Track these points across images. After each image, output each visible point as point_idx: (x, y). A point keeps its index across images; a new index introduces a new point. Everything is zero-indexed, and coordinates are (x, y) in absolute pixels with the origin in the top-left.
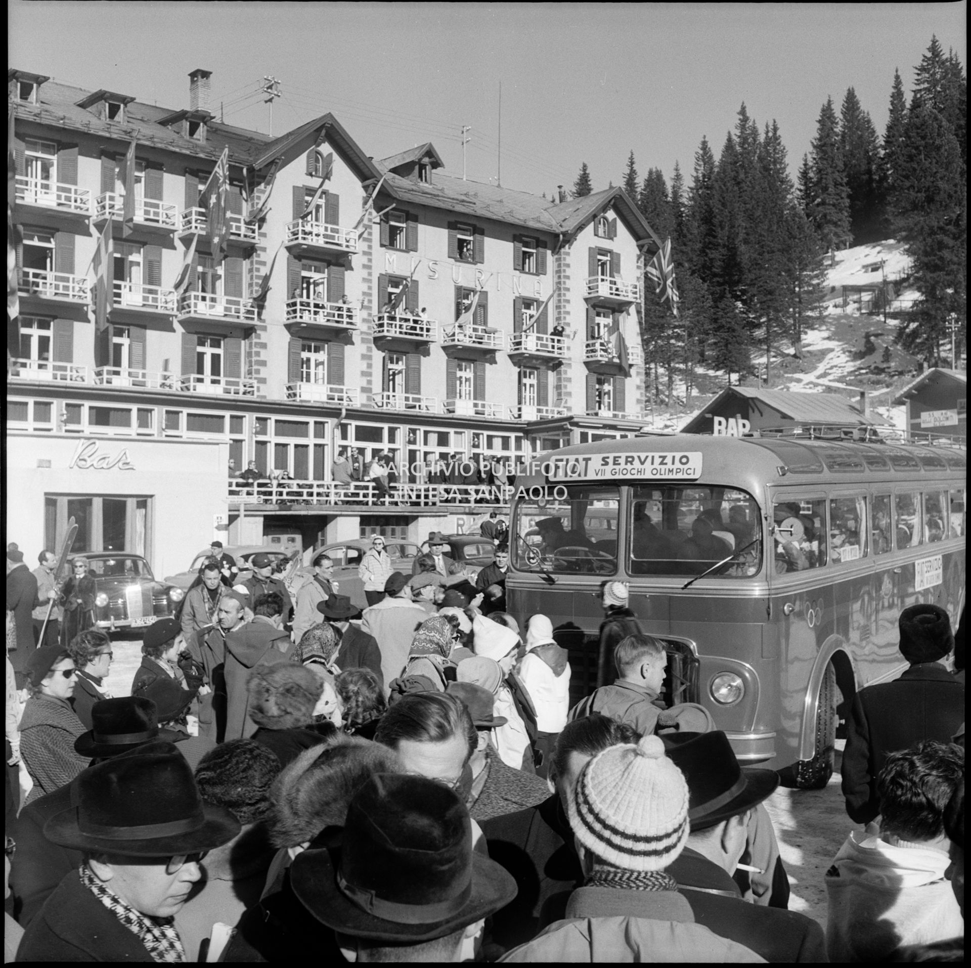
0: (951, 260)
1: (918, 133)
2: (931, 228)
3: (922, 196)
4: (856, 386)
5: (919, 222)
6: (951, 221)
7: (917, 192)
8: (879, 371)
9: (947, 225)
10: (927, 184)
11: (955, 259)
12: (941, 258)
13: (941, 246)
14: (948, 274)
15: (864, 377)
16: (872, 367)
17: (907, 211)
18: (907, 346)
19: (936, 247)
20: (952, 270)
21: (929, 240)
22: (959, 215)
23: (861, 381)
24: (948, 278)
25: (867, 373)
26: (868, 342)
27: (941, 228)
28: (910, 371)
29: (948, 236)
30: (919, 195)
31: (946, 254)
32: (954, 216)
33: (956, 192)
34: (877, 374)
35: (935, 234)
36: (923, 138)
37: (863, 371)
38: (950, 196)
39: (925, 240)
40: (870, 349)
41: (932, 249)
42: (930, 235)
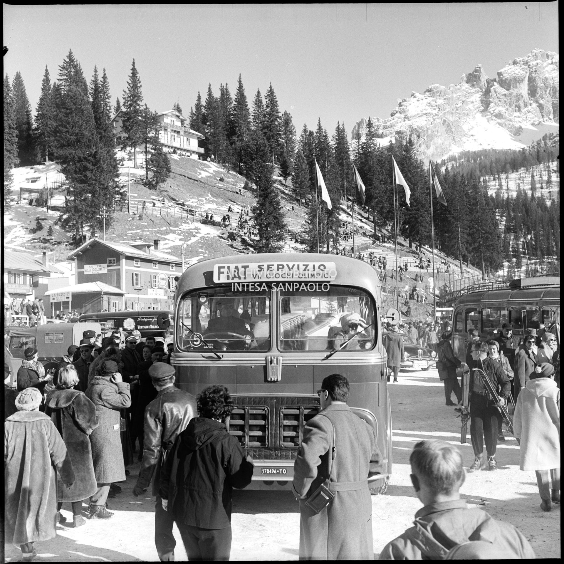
0: (91, 178)
1: (72, 101)
2: (79, 158)
3: (73, 138)
4: (32, 250)
5: (72, 153)
6: (91, 154)
7: (71, 135)
8: (46, 241)
9: (89, 156)
10: (77, 131)
11: (94, 177)
12: (85, 176)
13: (86, 169)
14: (89, 186)
15: (36, 244)
16: (41, 239)
17: (64, 146)
18: (63, 227)
19: (82, 169)
20: (92, 184)
21: (78, 165)
22: (96, 152)
23: (34, 247)
24: (89, 188)
25: (38, 242)
26: (38, 223)
27: (85, 158)
28: (64, 242)
29: (89, 163)
30: (72, 137)
31: (88, 174)
32: (93, 152)
33: (93, 138)
34: (45, 243)
35: (82, 161)
36: (75, 104)
37: (36, 241)
38: (89, 141)
39: (75, 164)
40: (40, 228)
41: (80, 170)
42: (79, 162)
